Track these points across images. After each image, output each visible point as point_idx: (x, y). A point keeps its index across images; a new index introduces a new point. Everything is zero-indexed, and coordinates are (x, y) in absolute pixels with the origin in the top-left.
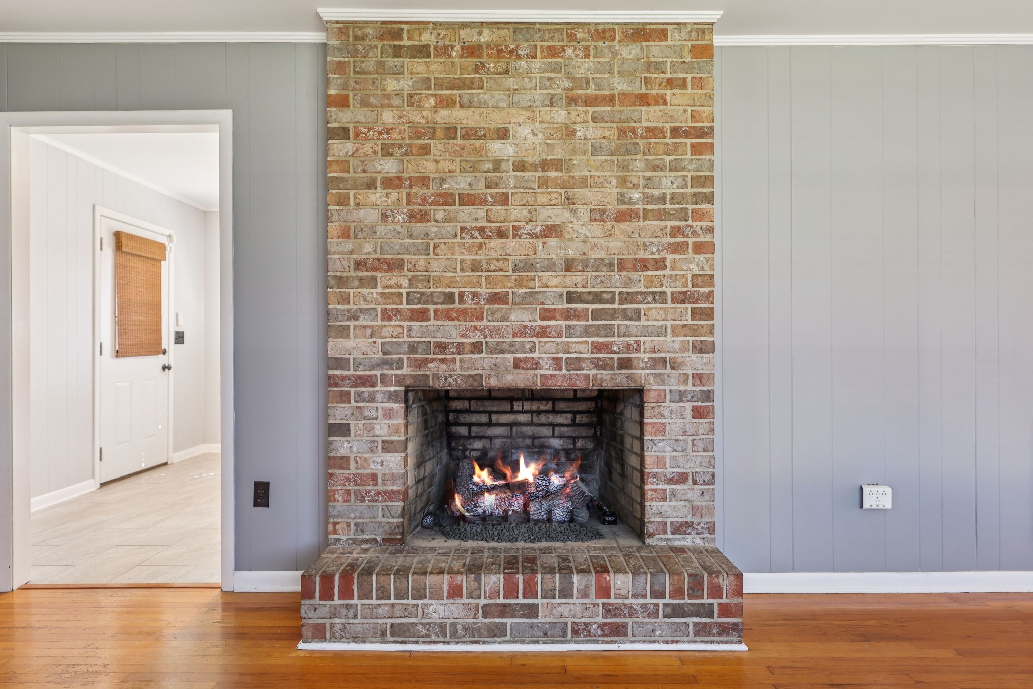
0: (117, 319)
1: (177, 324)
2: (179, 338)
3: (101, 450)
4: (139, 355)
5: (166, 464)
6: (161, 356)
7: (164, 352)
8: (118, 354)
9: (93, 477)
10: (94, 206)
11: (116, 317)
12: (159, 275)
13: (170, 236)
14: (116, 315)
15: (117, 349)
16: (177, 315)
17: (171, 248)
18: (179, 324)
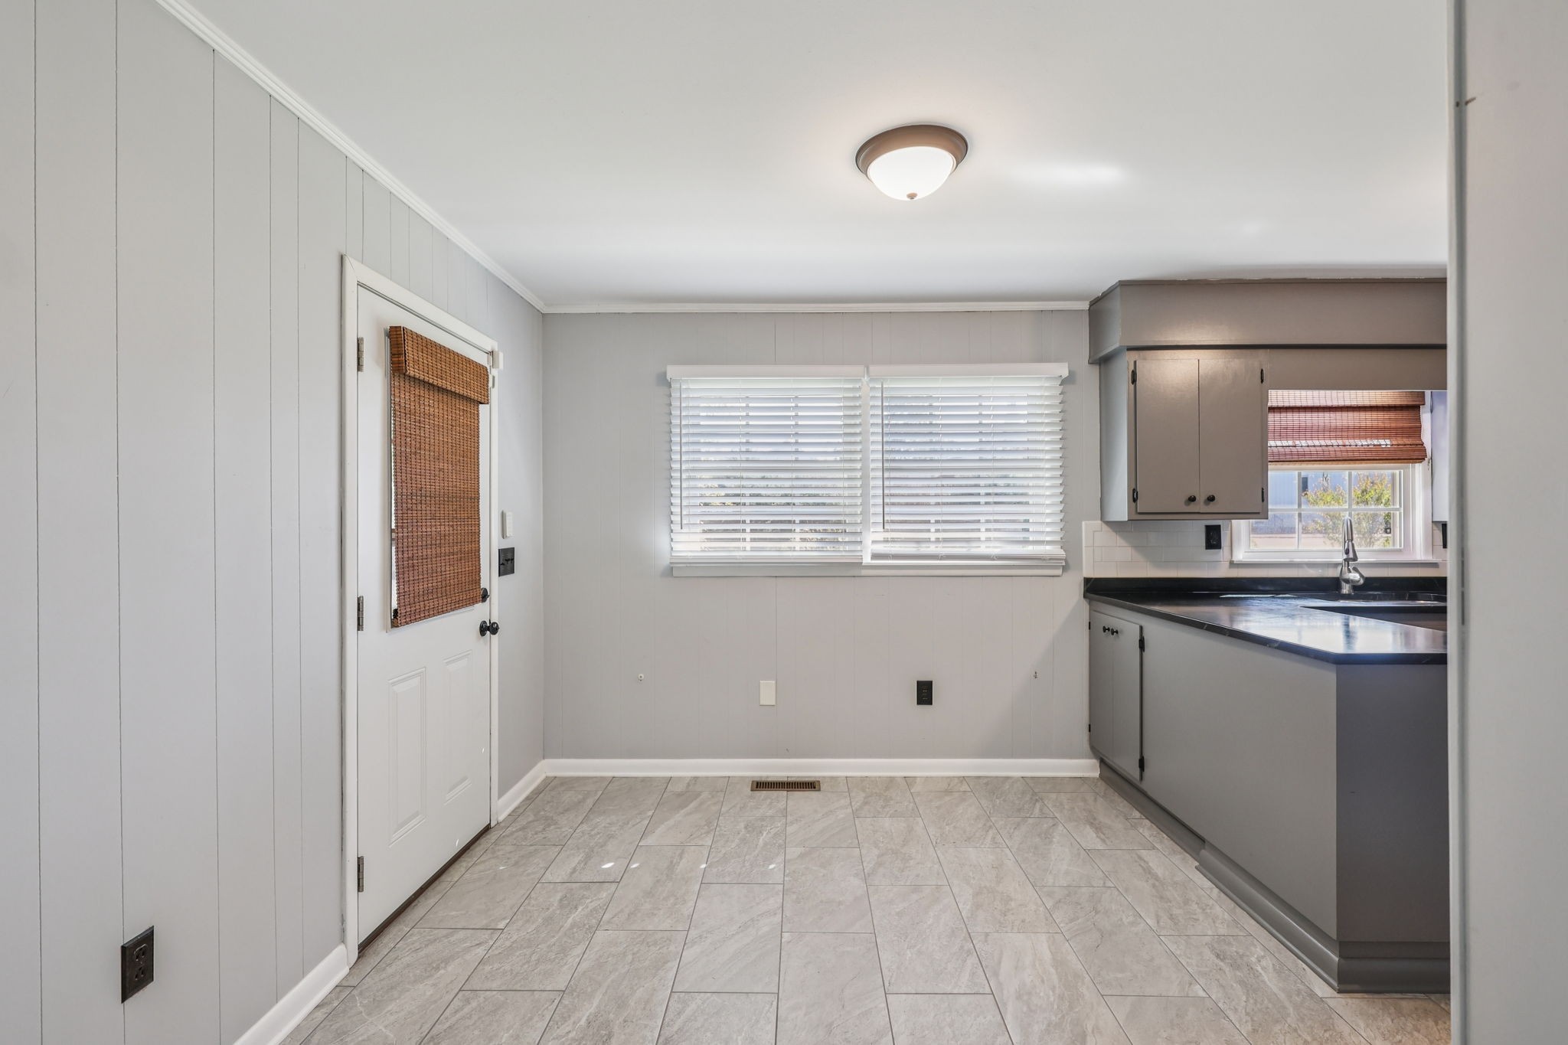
0: (394, 535)
1: (504, 535)
2: (507, 562)
3: (360, 861)
4: (440, 611)
5: (487, 829)
6: (479, 606)
7: (485, 596)
8: (396, 619)
9: (343, 941)
10: (342, 258)
11: (392, 531)
12: (473, 434)
13: (492, 353)
14: (393, 527)
15: (395, 605)
16: (503, 516)
17: (494, 377)
18: (509, 532)
